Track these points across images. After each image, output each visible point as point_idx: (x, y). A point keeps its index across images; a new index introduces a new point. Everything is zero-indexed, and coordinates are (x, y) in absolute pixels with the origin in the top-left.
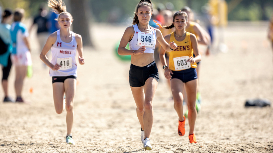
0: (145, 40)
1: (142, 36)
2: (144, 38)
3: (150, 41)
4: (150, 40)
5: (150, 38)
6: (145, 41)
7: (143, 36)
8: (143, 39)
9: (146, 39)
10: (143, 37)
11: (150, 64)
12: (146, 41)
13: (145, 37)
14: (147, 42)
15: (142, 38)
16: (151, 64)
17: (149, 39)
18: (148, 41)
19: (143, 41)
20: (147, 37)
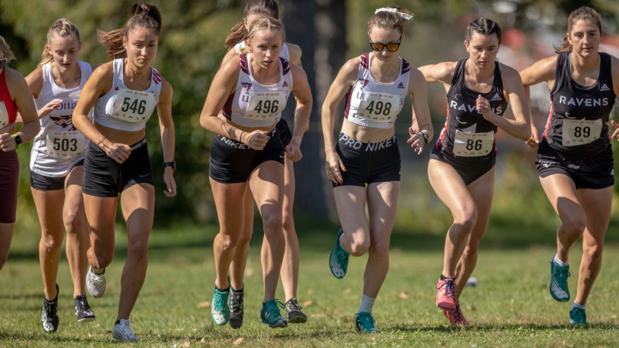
0: (131, 108)
1: (126, 99)
2: (128, 104)
3: (141, 111)
4: (142, 109)
5: (143, 104)
6: (130, 111)
7: (129, 99)
8: (126, 105)
9: (133, 107)
10: (127, 101)
11: (137, 143)
12: (132, 110)
13: (131, 102)
14: (134, 112)
15: (125, 103)
16: (140, 144)
17: (140, 107)
18: (136, 111)
19: (125, 109)
20: (136, 101)
